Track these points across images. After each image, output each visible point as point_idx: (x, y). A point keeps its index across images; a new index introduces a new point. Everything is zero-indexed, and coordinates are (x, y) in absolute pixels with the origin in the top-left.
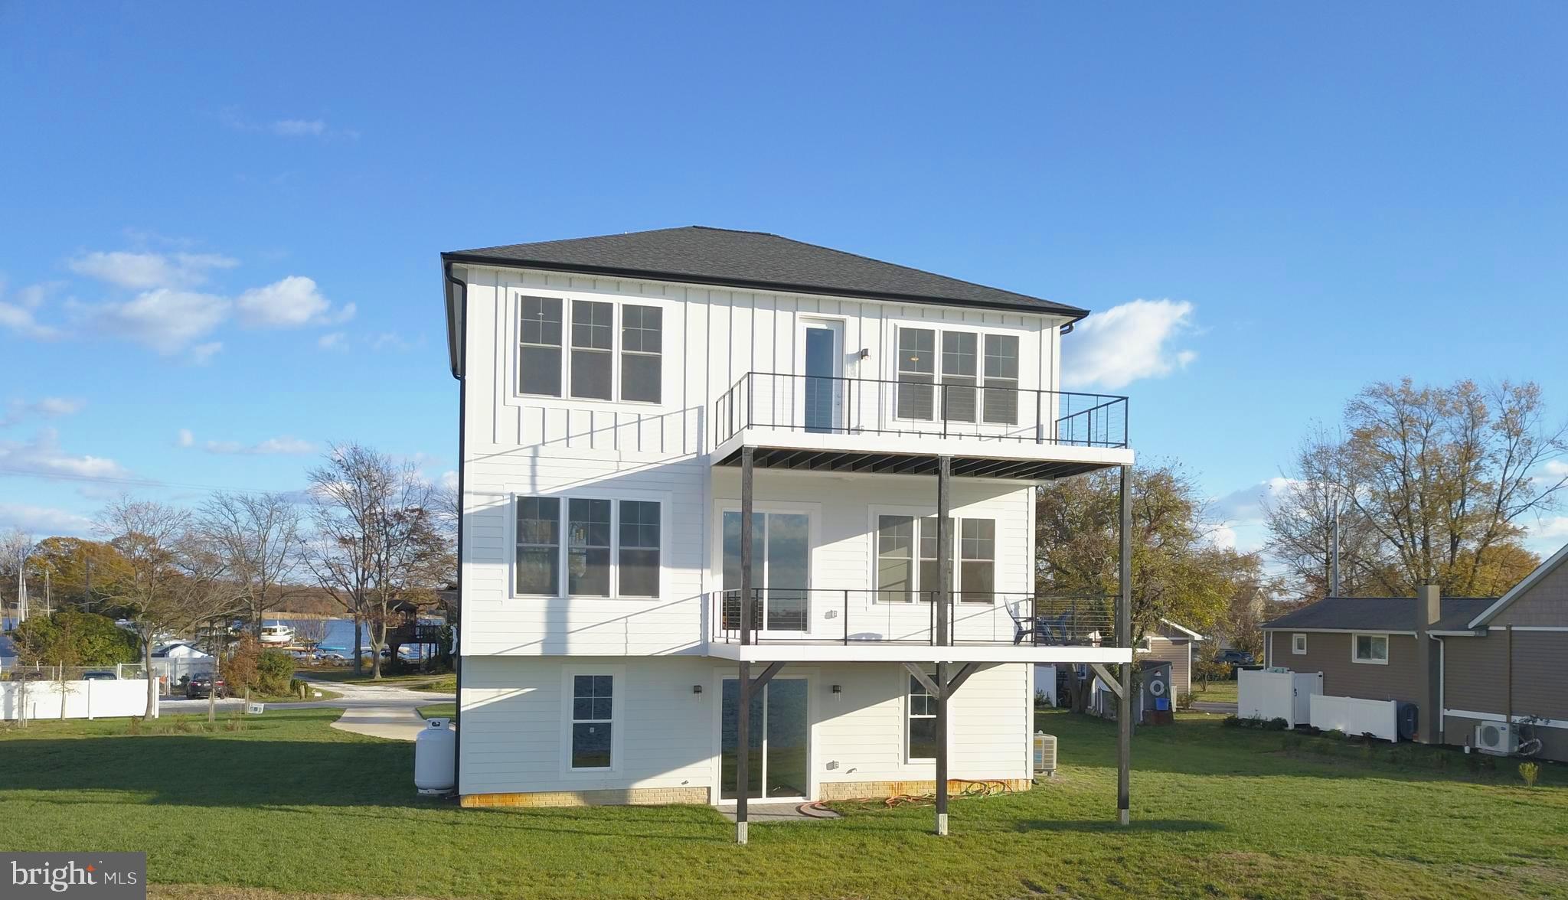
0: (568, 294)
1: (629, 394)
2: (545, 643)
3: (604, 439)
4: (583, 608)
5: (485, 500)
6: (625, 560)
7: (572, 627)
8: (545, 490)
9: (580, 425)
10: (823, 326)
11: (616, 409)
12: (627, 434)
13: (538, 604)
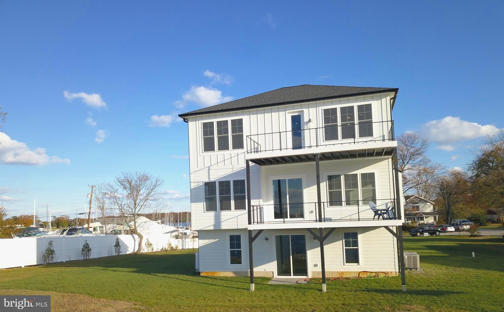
0: (215, 120)
1: (235, 147)
2: (214, 225)
3: (227, 162)
4: (225, 214)
5: (196, 184)
6: (235, 199)
7: (222, 220)
8: (212, 179)
9: (220, 159)
10: (297, 114)
11: (231, 152)
12: (234, 160)
13: (212, 214)
